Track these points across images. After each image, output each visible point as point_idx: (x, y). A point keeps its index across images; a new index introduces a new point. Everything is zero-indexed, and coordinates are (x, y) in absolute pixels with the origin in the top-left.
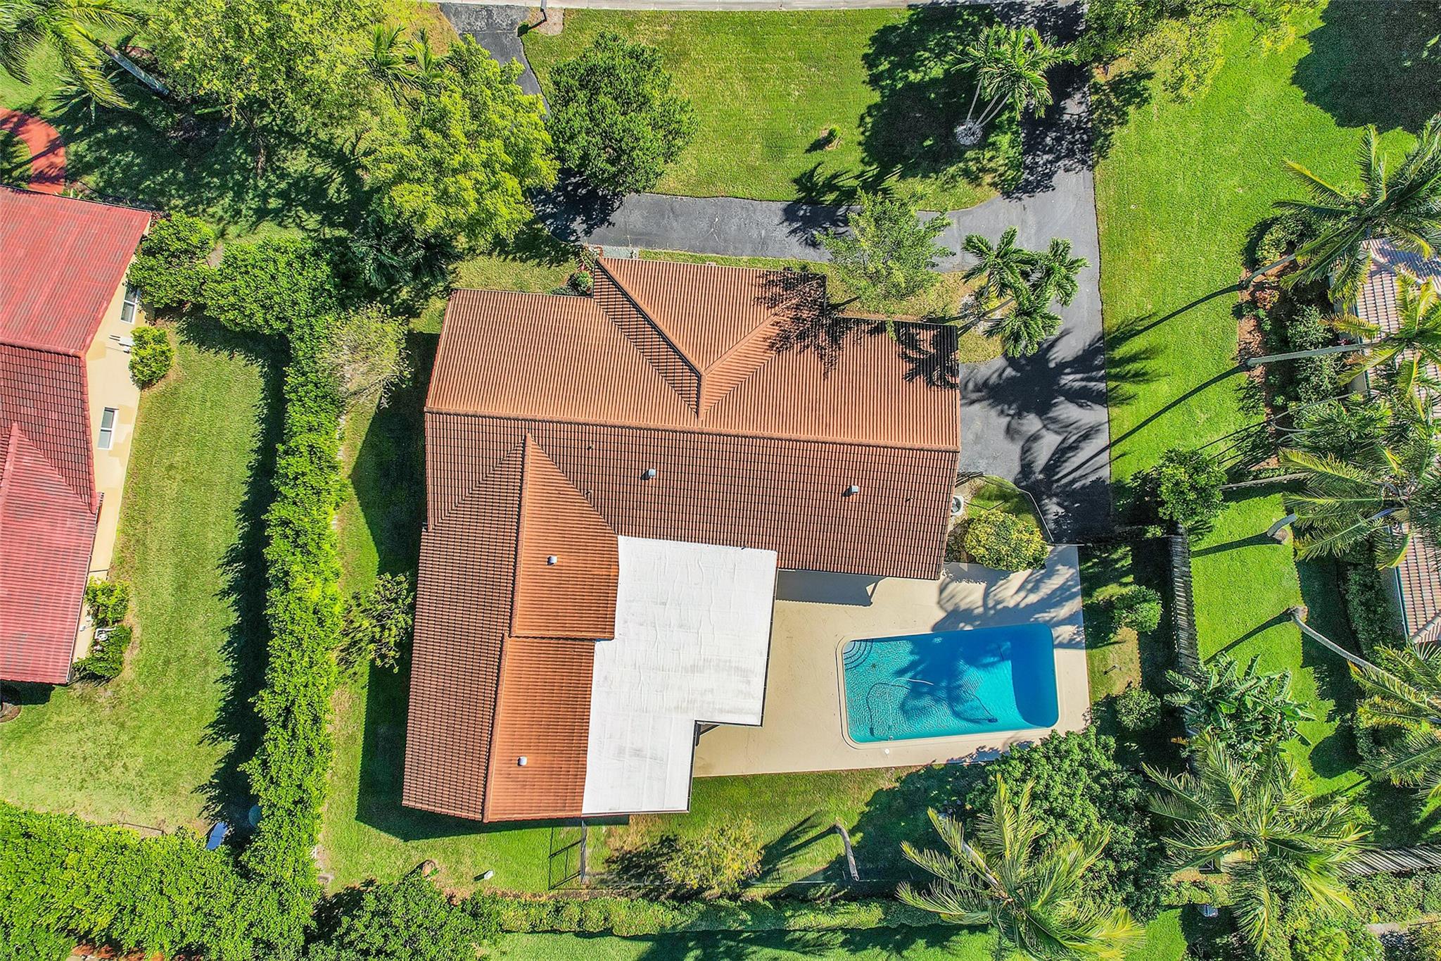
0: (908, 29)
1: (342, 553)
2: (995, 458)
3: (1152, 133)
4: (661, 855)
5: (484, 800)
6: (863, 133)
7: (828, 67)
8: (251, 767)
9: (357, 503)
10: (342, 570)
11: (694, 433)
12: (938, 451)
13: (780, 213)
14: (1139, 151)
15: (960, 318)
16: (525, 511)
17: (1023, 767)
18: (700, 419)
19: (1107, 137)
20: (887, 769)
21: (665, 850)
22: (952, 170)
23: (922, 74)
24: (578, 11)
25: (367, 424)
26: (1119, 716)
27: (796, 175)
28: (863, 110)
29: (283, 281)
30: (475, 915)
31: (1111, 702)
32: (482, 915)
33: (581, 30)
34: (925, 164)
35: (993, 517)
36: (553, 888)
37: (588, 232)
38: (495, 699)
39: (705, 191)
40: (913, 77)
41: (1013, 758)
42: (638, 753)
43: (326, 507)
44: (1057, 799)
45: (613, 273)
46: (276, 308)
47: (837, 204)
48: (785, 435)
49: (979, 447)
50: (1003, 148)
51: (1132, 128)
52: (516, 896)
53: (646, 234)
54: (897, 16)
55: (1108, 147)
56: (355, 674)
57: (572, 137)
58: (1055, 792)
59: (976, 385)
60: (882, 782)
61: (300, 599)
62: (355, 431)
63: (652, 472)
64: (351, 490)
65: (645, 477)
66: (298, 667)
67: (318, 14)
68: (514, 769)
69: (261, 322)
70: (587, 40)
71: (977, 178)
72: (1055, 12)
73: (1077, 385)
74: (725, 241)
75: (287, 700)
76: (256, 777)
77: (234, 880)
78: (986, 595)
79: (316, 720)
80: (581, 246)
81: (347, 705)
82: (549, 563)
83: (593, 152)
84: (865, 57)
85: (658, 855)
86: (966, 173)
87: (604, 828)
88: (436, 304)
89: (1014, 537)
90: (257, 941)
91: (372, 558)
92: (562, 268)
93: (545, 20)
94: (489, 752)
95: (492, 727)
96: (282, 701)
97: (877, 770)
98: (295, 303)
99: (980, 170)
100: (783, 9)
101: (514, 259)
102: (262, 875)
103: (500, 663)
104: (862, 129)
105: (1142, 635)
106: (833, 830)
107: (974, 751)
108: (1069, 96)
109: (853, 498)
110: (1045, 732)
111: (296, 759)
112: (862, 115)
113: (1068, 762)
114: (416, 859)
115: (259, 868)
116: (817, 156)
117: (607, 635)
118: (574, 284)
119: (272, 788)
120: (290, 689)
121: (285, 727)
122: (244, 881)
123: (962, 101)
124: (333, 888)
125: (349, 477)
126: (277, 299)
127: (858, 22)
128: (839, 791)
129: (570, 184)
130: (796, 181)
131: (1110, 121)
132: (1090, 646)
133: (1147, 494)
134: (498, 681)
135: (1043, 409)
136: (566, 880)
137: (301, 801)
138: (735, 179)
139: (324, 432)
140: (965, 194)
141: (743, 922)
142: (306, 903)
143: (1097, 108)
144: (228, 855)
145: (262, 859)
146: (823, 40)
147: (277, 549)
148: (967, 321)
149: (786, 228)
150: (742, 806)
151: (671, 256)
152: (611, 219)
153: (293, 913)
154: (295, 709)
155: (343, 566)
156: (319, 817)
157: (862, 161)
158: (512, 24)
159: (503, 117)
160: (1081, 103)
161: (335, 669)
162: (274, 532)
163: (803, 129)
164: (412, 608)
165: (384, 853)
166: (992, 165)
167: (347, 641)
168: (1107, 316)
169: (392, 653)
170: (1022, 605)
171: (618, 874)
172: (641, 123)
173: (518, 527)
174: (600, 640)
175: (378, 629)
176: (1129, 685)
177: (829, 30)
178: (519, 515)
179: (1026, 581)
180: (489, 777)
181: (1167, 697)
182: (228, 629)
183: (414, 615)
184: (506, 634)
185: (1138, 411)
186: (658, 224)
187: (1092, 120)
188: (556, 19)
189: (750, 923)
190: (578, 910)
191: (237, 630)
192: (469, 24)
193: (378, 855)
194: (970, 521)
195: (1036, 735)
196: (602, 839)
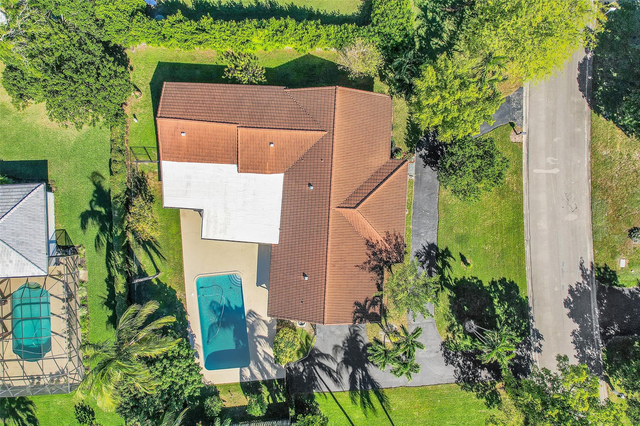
0: (518, 298)
1: (275, 51)
2: (323, 340)
3: (473, 410)
4: (145, 195)
5: (166, 118)
6: (469, 278)
7: (499, 262)
8: (179, 15)
9: (297, 57)
10: (267, 52)
11: (329, 206)
12: (324, 315)
13: (432, 242)
14: (465, 404)
15: (386, 324)
16: (293, 132)
17: (185, 355)
18: (336, 209)
19: (471, 389)
20: (185, 295)
21: (148, 197)
22: (453, 319)
23: (497, 305)
24: (522, 149)
25: (332, 61)
26: (210, 398)
27: (450, 249)
28: (479, 278)
29: (394, 21)
30: (117, 115)
31: (216, 393)
32: (116, 118)
33: (513, 151)
34: (456, 307)
35: (296, 340)
36: (131, 149)
37: (421, 156)
38: (210, 121)
39: (441, 208)
40: (496, 301)
41: (189, 350)
42: (188, 184)
43: (294, 44)
44: (170, 370)
45: (401, 168)
46: (382, 19)
47: (437, 267)
48: (329, 247)
49: (328, 333)
50: (464, 342)
51: (475, 401)
52: (127, 132)
53: (420, 182)
54: (523, 293)
55: (466, 390)
56: (222, 59)
57: (461, 148)
58: (173, 369)
59: (357, 331)
60: (179, 292)
61: (253, 34)
62: (329, 56)
63: (312, 188)
64: (303, 54)
65: (310, 185)
66: (223, 34)
67: (512, 32)
68: (180, 131)
69: (376, 12)
70: (507, 154)
71: (450, 330)
72: (527, 365)
73: (357, 376)
74: (419, 218)
75: (209, 30)
76: (175, 18)
77: (131, 10)
78: (262, 337)
79: (200, 43)
80: (414, 153)
81: (209, 56)
82: (271, 143)
83: (454, 158)
84: (504, 279)
85: (146, 194)
86: (452, 325)
87: (157, 170)
88: (386, 89)
89: (288, 350)
90: (104, 20)
91: (273, 65)
92: (405, 145)
93: (517, 134)
94: (187, 119)
95: (198, 120)
96: (208, 28)
97: (184, 290)
98: (385, 27)
99: (454, 332)
100: (525, 241)
101: (408, 123)
102: (132, 22)
103: (226, 123)
104: (471, 278)
105: (246, 407)
106: (158, 271)
107: (193, 333)
108: (489, 371)
109: (302, 277)
110: (202, 365)
111: (182, 35)
112: (477, 278)
113: (187, 375)
114: (141, 88)
115: (135, 20)
116: (458, 258)
117: (240, 170)
118: (397, 150)
119: (170, 25)
120: (213, 31)
121: (197, 29)
122: (130, 14)
123: (485, 323)
124: (129, 53)
125: (309, 54)
126: (386, 19)
127: (520, 275)
128: (175, 273)
129: (443, 147)
130: (447, 249)
131: (478, 390)
132: (242, 384)
133: (309, 410)
134: (218, 122)
135: (346, 362)
136: (134, 154)
137: (165, 38)
138: (446, 221)
139: (327, 41)
140: (443, 325)
141: (116, 232)
142: (121, 41)
143: (484, 384)
144: (142, 7)
145: (139, 22)
146: (511, 260)
147: (275, 23)
148: (385, 327)
149: (425, 244)
150: (168, 231)
151: (411, 193)
152: (427, 166)
153: (115, 36)
154: (205, 34)
155: (269, 52)
156: (159, 45)
157: (456, 279)
158: (515, 119)
159: (468, 116)
160: (486, 377)
161: (223, 50)
162: (282, 21)
163: (471, 251)
164: (251, 83)
165: (145, 74)
166: (457, 337)
167: (236, 55)
168: (389, 390)
169: (230, 75)
170: (258, 354)
171: (137, 177)
172: (468, 179)
173: (286, 129)
174: (237, 166)
175: (240, 68)
176: (224, 401)
177: (516, 262)
178: (291, 129)
179: (269, 355)
180: (176, 119)
181: (218, 419)
182: (241, 3)
183: (248, 84)
184: (238, 125)
185: (347, 404)
186: (425, 187)
187: (479, 382)
188: (517, 139)
189: (116, 235)
190: (120, 160)
191: (240, 7)
192: (514, 100)
193: (144, 72)
194: (295, 330)
195: (201, 360)
196: (152, 170)
